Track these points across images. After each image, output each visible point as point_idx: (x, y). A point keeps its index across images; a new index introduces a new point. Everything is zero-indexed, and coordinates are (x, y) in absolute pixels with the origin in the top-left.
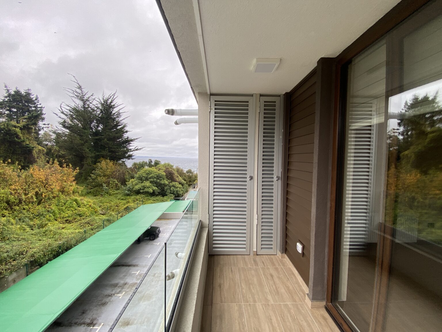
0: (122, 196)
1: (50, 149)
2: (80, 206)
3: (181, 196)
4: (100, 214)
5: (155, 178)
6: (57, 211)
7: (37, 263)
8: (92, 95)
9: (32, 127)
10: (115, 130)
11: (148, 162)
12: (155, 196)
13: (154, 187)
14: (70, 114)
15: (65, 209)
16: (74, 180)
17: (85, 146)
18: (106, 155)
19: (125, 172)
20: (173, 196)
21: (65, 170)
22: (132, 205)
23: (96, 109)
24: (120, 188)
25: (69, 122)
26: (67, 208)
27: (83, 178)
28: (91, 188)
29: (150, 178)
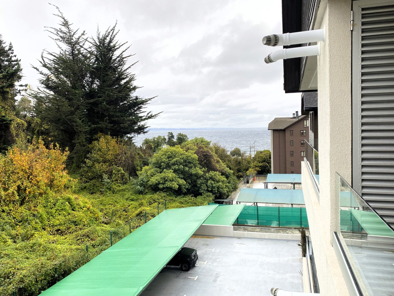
0: (131, 195)
1: (29, 122)
2: (75, 208)
3: (225, 197)
4: (103, 222)
5: (181, 164)
6: (46, 216)
7: (26, 292)
8: (83, 34)
9: (8, 90)
10: (117, 86)
11: (167, 138)
12: (183, 195)
13: (180, 180)
14: (54, 68)
15: (55, 212)
16: (64, 169)
17: (76, 116)
18: (106, 128)
19: (135, 154)
20: (212, 197)
21: (52, 152)
22: (147, 209)
23: (89, 55)
24: (128, 182)
25: (53, 80)
26: (58, 211)
27: (74, 165)
28: (87, 182)
29: (174, 164)
